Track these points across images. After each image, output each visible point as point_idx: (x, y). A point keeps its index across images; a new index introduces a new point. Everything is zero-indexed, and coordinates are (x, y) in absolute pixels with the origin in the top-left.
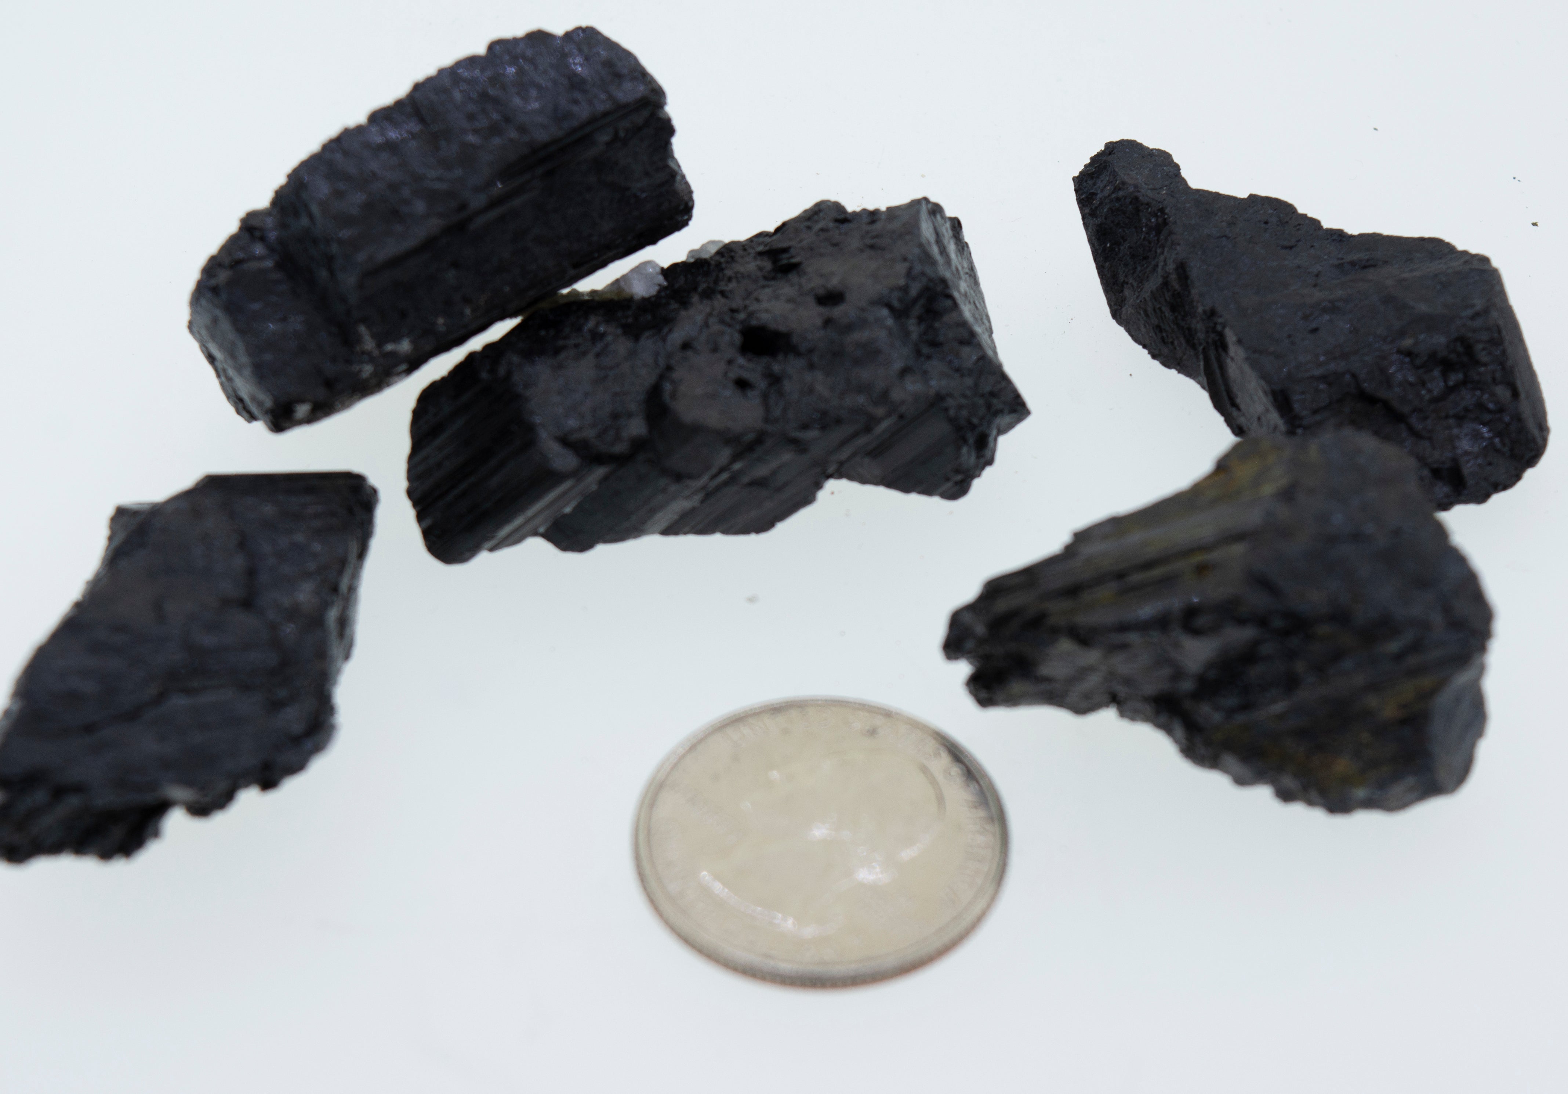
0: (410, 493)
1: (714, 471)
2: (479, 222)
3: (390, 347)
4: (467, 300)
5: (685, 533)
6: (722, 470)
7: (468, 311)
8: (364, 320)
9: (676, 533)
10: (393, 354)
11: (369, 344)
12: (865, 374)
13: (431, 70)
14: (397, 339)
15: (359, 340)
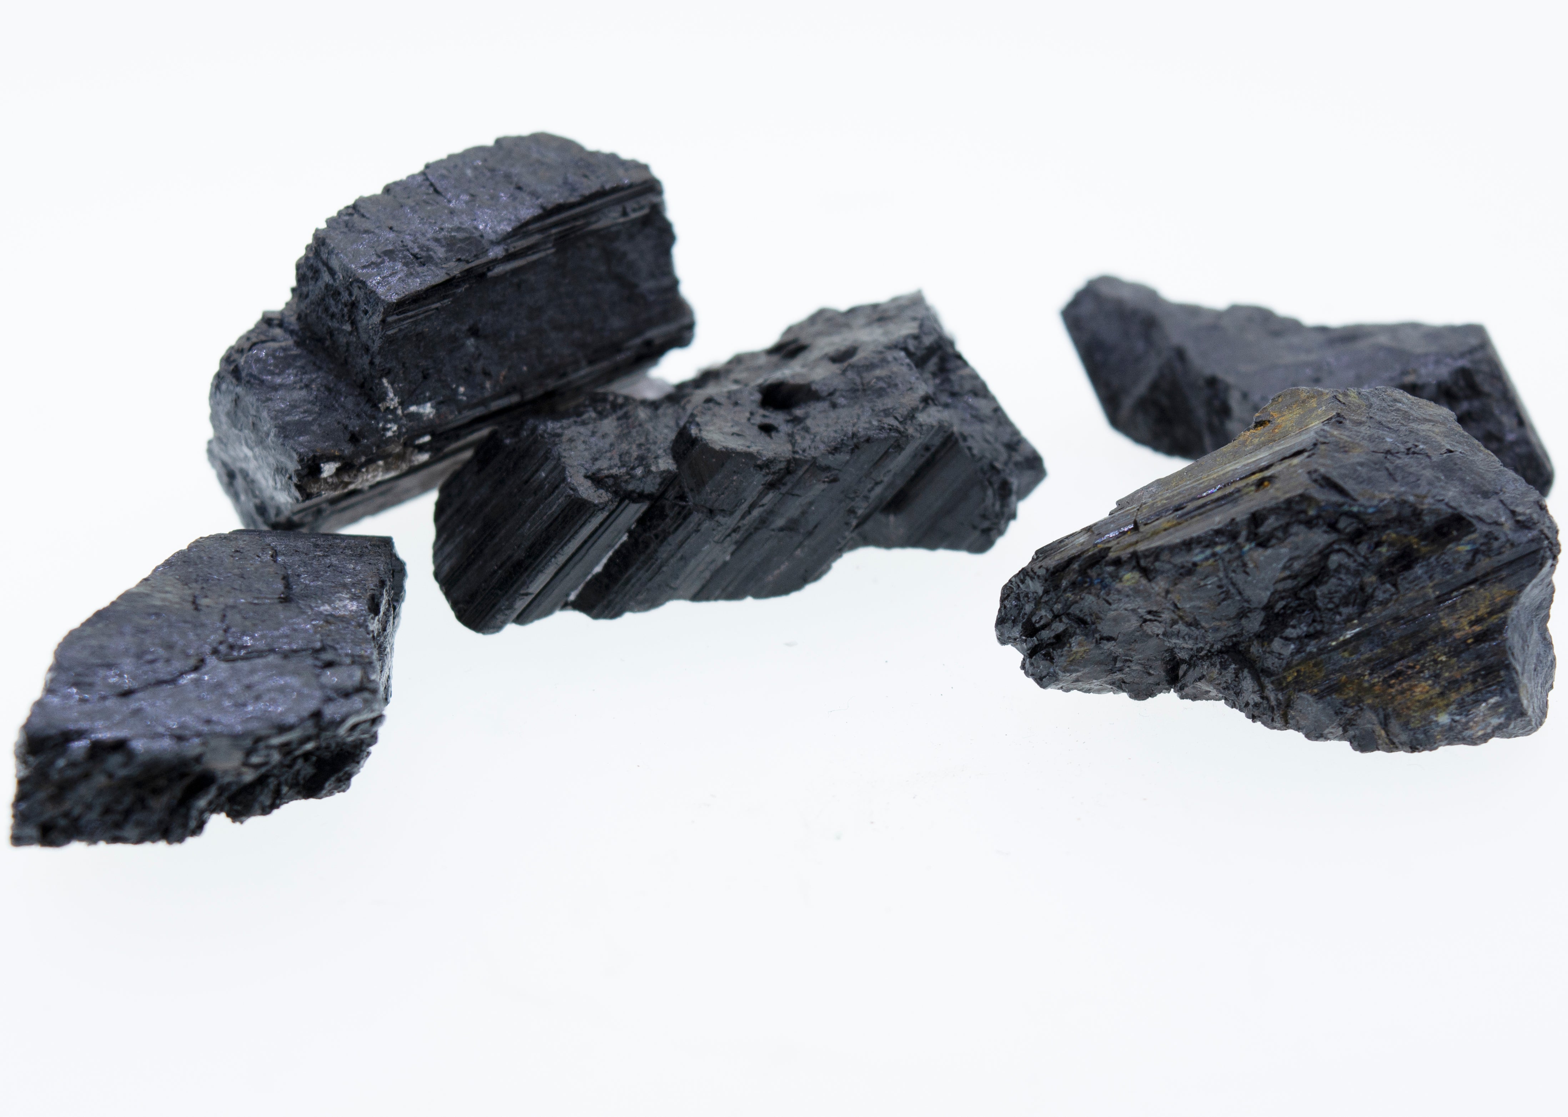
0: (437, 575)
1: (745, 507)
2: (499, 270)
3: (413, 409)
4: (487, 374)
5: (717, 599)
6: (752, 507)
7: (488, 385)
8: (387, 373)
9: (707, 598)
10: (416, 416)
11: (392, 400)
12: (888, 402)
13: (442, 155)
14: (420, 402)
15: (383, 397)
